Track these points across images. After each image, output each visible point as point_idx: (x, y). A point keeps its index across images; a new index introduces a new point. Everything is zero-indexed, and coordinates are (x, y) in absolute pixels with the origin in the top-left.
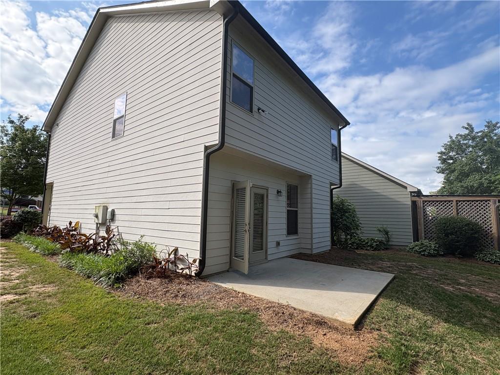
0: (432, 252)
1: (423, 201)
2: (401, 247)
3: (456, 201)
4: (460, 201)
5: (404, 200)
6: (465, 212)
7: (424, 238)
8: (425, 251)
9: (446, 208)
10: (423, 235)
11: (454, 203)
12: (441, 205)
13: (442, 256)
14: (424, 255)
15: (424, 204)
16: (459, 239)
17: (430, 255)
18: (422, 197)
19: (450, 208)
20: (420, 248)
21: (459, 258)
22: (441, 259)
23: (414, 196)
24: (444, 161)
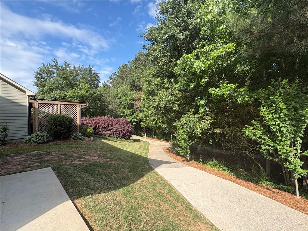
0: (45, 140)
1: (38, 103)
2: (17, 141)
3: (61, 104)
4: (62, 105)
5: (23, 101)
6: (64, 111)
7: (37, 131)
8: (40, 140)
9: (54, 109)
10: (37, 128)
11: (59, 106)
12: (51, 107)
13: (51, 141)
14: (39, 143)
15: (39, 105)
16: (63, 128)
17: (44, 142)
18: (38, 101)
19: (56, 109)
20: (36, 139)
21: (63, 140)
22: (51, 143)
23: (31, 99)
24: (39, 79)
